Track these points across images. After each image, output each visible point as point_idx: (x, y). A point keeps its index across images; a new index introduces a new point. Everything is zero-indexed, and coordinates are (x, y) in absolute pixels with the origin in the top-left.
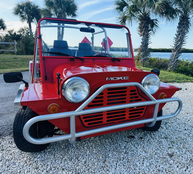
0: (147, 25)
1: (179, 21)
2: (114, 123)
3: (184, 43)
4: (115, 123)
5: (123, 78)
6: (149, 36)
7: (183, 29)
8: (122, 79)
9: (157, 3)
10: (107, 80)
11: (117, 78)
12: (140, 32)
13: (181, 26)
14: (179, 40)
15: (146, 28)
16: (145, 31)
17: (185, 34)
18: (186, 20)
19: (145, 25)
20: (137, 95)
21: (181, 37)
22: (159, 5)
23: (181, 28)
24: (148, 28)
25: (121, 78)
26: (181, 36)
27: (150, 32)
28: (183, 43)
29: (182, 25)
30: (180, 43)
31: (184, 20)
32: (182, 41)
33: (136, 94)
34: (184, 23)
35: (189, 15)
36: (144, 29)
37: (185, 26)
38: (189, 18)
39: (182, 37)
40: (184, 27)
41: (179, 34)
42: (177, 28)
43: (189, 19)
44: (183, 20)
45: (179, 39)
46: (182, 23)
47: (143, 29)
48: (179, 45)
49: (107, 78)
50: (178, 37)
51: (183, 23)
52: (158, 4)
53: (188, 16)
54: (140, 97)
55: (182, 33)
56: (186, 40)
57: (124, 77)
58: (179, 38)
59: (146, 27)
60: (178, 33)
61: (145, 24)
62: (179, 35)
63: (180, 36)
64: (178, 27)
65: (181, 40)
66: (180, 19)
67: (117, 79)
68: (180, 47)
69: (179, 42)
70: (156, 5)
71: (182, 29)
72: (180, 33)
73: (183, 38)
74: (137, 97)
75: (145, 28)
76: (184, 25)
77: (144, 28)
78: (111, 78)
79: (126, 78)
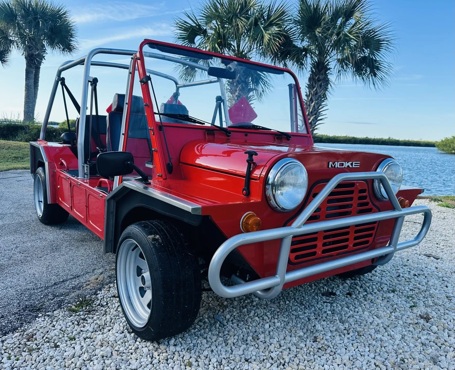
0: (246, 78)
1: (310, 73)
2: (332, 256)
3: (321, 120)
5: (352, 164)
6: (250, 101)
7: (318, 89)
8: (351, 166)
9: (268, 32)
10: (330, 167)
11: (344, 163)
12: (231, 93)
13: (314, 84)
14: (311, 112)
15: (244, 85)
16: (241, 90)
17: (323, 101)
18: (323, 71)
19: (241, 79)
20: (368, 200)
21: (314, 106)
22: (273, 36)
23: (314, 88)
24: (247, 84)
25: (349, 164)
26: (316, 105)
27: (251, 94)
28: (319, 118)
29: (317, 82)
30: (313, 120)
31: (320, 71)
32: (318, 114)
34: (321, 77)
35: (329, 62)
36: (240, 86)
37: (322, 84)
38: (329, 69)
39: (316, 107)
40: (321, 86)
41: (311, 100)
42: (307, 89)
43: (329, 71)
44: (317, 71)
45: (311, 110)
46: (316, 78)
47: (237, 86)
48: (311, 122)
49: (330, 163)
50: (309, 105)
51: (319, 78)
52: (270, 34)
53: (328, 65)
54: (370, 205)
55: (316, 98)
56: (323, 113)
57: (354, 163)
58: (312, 107)
59: (243, 82)
60: (308, 99)
61: (242, 77)
62: (311, 103)
63: (313, 103)
64: (308, 85)
65: (315, 112)
66: (311, 68)
67: (344, 167)
68: (313, 126)
69: (311, 117)
70: (267, 37)
71: (316, 89)
72: (314, 99)
73: (318, 108)
74: (367, 204)
75: (242, 85)
76: (321, 82)
77: (240, 84)
78: (336, 163)
79: (356, 164)
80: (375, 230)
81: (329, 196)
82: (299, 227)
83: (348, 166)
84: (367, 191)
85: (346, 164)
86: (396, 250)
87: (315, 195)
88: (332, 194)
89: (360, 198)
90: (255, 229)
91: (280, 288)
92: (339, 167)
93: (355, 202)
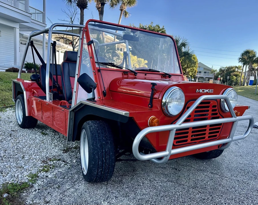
4: (196, 142)
5: (209, 91)
8: (208, 92)
10: (197, 92)
11: (205, 90)
20: (217, 112)
25: (208, 90)
33: (216, 110)
49: (197, 90)
54: (218, 115)
57: (210, 90)
67: (204, 92)
78: (200, 90)
79: (211, 91)
80: (221, 129)
81: (196, 108)
82: (180, 125)
83: (207, 92)
84: (217, 107)
85: (206, 91)
86: (232, 141)
87: (188, 108)
88: (197, 107)
89: (213, 110)
90: (156, 125)
91: (168, 157)
92: (202, 92)
93: (210, 112)
